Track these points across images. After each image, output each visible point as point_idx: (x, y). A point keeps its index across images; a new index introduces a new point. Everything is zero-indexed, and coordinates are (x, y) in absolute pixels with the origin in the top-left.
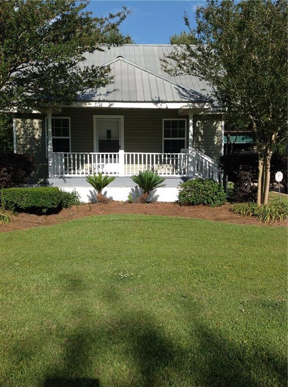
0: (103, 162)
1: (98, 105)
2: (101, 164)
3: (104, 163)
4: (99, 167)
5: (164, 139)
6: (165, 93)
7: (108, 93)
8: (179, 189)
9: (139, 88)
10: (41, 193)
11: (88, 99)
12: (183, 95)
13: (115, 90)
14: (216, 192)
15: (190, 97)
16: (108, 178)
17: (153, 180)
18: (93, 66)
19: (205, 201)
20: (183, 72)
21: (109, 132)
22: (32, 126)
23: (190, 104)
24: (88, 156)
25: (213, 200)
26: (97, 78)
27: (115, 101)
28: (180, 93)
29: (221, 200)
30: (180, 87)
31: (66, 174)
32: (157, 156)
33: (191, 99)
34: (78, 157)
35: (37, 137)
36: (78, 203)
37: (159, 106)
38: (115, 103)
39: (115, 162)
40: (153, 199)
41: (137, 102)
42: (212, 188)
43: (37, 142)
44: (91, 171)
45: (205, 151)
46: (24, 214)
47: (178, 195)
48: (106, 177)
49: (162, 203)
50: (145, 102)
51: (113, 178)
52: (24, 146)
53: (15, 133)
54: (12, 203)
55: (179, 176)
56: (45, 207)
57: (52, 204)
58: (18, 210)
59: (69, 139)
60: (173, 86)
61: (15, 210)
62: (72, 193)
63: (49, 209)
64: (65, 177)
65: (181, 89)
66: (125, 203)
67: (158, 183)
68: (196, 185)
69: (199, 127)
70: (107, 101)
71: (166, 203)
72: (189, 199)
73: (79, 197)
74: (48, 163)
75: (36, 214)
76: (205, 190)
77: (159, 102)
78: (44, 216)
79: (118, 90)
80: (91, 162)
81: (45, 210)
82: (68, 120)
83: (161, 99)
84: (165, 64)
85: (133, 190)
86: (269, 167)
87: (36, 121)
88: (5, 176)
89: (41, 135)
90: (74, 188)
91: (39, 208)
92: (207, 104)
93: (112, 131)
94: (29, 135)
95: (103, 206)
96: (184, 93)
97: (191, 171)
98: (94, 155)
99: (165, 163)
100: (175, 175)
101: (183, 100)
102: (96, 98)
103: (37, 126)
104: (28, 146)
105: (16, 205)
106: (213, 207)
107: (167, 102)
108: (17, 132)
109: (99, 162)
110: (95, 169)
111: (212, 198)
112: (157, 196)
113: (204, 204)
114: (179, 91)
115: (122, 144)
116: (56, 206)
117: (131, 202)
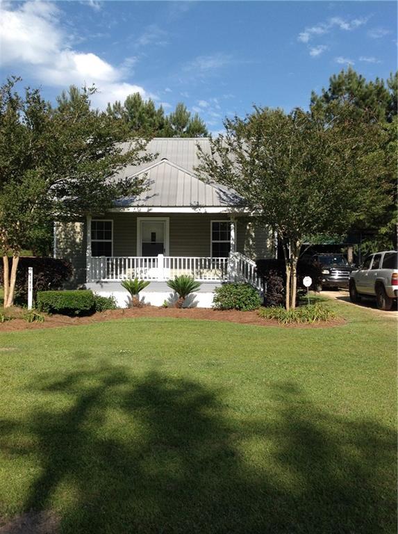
0: (146, 266)
1: (136, 210)
2: (143, 268)
3: (147, 268)
4: (141, 271)
5: (212, 241)
6: (205, 197)
7: (148, 198)
9: (180, 193)
10: (74, 295)
11: (127, 205)
12: (223, 199)
13: (155, 195)
14: (249, 297)
15: (230, 201)
16: (144, 283)
17: (188, 285)
18: (127, 178)
19: (237, 306)
21: (153, 235)
22: (73, 229)
23: (230, 208)
24: (127, 260)
25: (246, 305)
26: (132, 188)
27: (153, 206)
28: (220, 197)
30: (221, 191)
31: (104, 278)
32: (197, 260)
33: (231, 203)
34: (117, 261)
35: (78, 240)
36: (115, 308)
37: (198, 210)
38: (153, 208)
39: (154, 267)
40: (192, 305)
41: (176, 207)
43: (78, 246)
44: (133, 276)
45: (258, 255)
46: (57, 315)
47: (213, 300)
48: (142, 282)
49: (200, 308)
50: (183, 206)
51: (148, 283)
52: (65, 250)
53: (55, 237)
54: (47, 304)
55: (219, 281)
56: (77, 309)
57: (85, 306)
58: (53, 311)
59: (111, 243)
60: (214, 189)
61: (50, 312)
62: (110, 298)
63: (82, 311)
64: (102, 282)
65: (221, 193)
66: (160, 308)
69: (250, 229)
70: (146, 206)
73: (116, 302)
74: (86, 267)
75: (69, 316)
76: (236, 295)
77: (198, 206)
78: (77, 318)
79: (158, 195)
80: (133, 267)
81: (77, 312)
82: (111, 222)
83: (200, 204)
85: (171, 295)
86: (295, 272)
87: (78, 224)
88: (42, 280)
89: (82, 239)
90: (111, 293)
91: (71, 309)
92: (246, 208)
93: (157, 234)
94: (70, 238)
95: (138, 310)
96: (225, 198)
97: (232, 277)
98: (137, 259)
99: (205, 268)
100: (216, 280)
101: (222, 204)
102: (135, 204)
103: (78, 230)
104: (69, 250)
105: (51, 306)
106: (245, 311)
107: (206, 206)
108: (57, 235)
109: (141, 266)
110: (137, 274)
111: (244, 302)
112: (197, 303)
113: (237, 309)
114: (220, 195)
115: (167, 247)
116: (88, 309)
117: (166, 307)
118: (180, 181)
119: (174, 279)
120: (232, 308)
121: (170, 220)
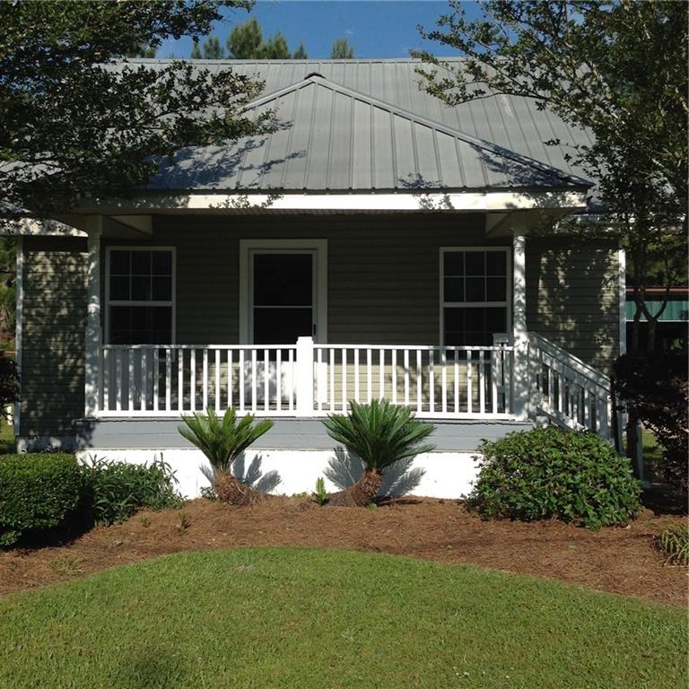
5: (443, 305)
8: (479, 461)
14: (604, 477)
17: (394, 432)
19: (568, 509)
20: (483, 86)
24: (206, 353)
25: (596, 505)
29: (621, 505)
42: (589, 463)
47: (476, 480)
48: (248, 420)
56: (9, 528)
57: (37, 516)
59: (170, 308)
62: (153, 468)
63: (26, 531)
67: (410, 442)
68: (534, 453)
71: (441, 501)
72: (513, 500)
73: (172, 481)
76: (565, 470)
78: (9, 557)
81: (10, 538)
82: (169, 254)
84: (428, 67)
90: (158, 453)
100: (471, 415)
106: (597, 529)
111: (590, 497)
113: (565, 518)
115: (321, 318)
116: (54, 522)
117: (325, 502)
118: (360, 127)
119: (345, 413)
120: (548, 516)
121: (330, 247)
